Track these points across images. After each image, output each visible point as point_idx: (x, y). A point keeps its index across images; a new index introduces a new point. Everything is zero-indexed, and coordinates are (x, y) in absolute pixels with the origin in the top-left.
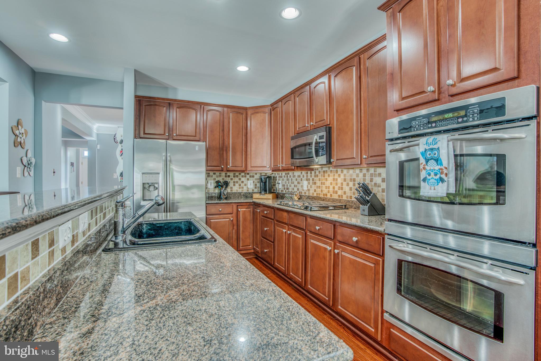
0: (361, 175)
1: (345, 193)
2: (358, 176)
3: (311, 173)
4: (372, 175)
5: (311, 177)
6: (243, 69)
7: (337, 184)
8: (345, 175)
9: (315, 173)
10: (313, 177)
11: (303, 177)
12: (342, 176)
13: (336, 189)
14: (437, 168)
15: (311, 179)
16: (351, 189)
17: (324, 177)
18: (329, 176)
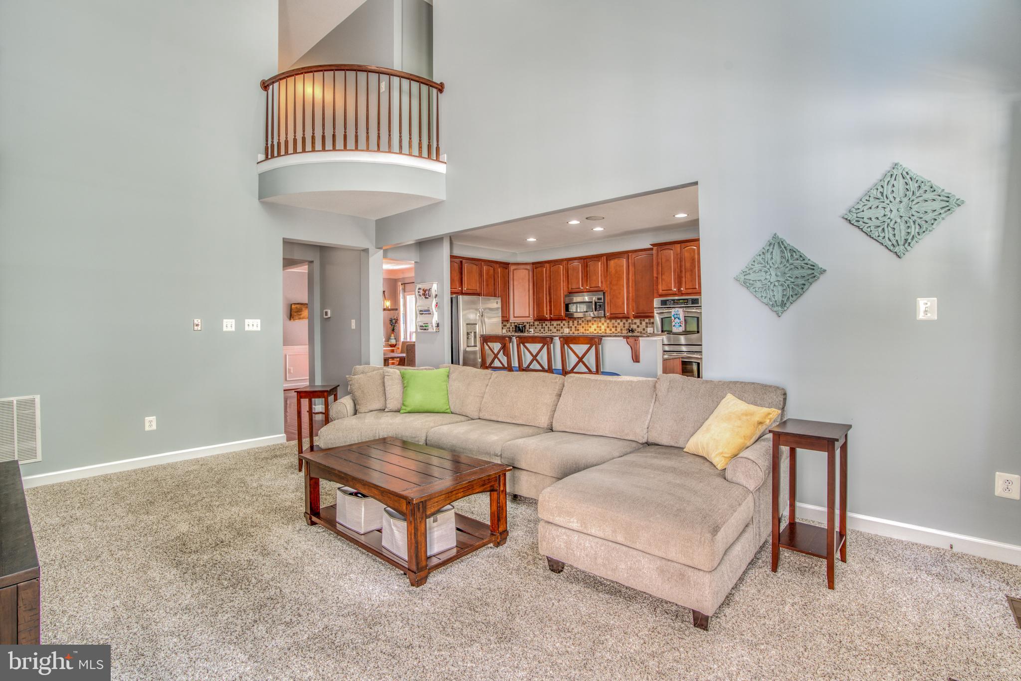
0: (621, 324)
2: (619, 324)
3: (573, 322)
4: (630, 323)
5: (573, 325)
6: (532, 240)
8: (608, 324)
9: (578, 322)
10: (576, 325)
11: (564, 325)
12: (605, 324)
14: (679, 321)
15: (573, 327)
17: (588, 325)
18: (593, 324)
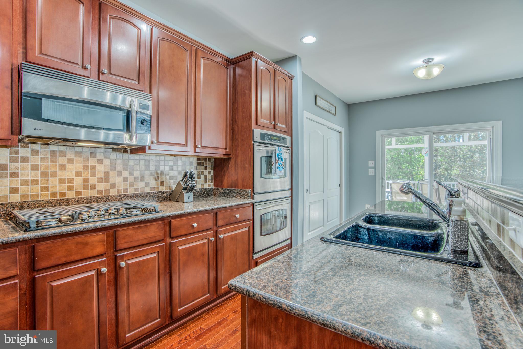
1: (113, 186)
7: (93, 175)
13: (93, 180)
16: (125, 180)
